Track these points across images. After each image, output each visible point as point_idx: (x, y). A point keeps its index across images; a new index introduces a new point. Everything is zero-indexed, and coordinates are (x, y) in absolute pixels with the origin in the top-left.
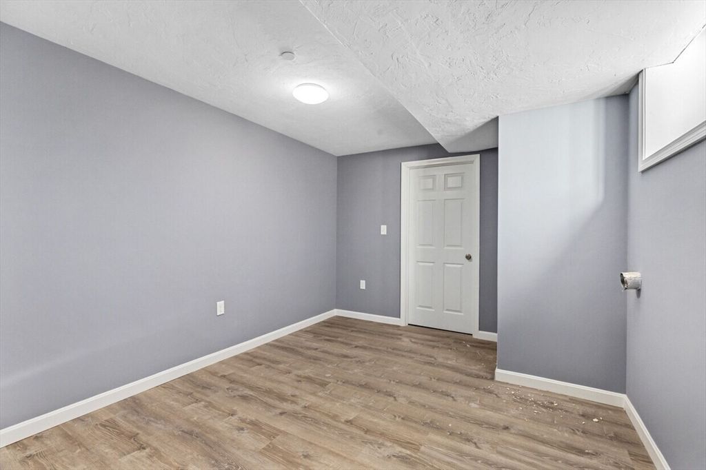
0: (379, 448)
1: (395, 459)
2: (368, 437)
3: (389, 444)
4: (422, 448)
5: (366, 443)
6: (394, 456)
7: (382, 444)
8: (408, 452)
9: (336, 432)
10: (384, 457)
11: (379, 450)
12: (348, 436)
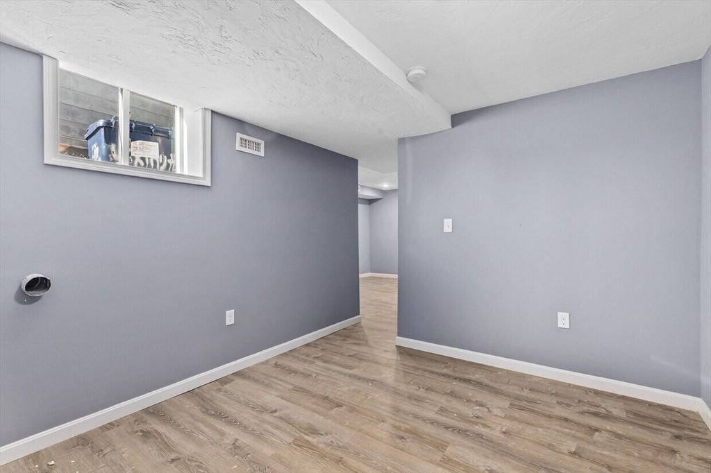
0: (332, 442)
1: (322, 433)
2: (339, 454)
3: (321, 446)
4: (290, 440)
5: (344, 447)
6: (322, 435)
7: (328, 445)
8: (307, 437)
9: (375, 462)
10: (331, 434)
11: (333, 440)
12: (362, 456)
